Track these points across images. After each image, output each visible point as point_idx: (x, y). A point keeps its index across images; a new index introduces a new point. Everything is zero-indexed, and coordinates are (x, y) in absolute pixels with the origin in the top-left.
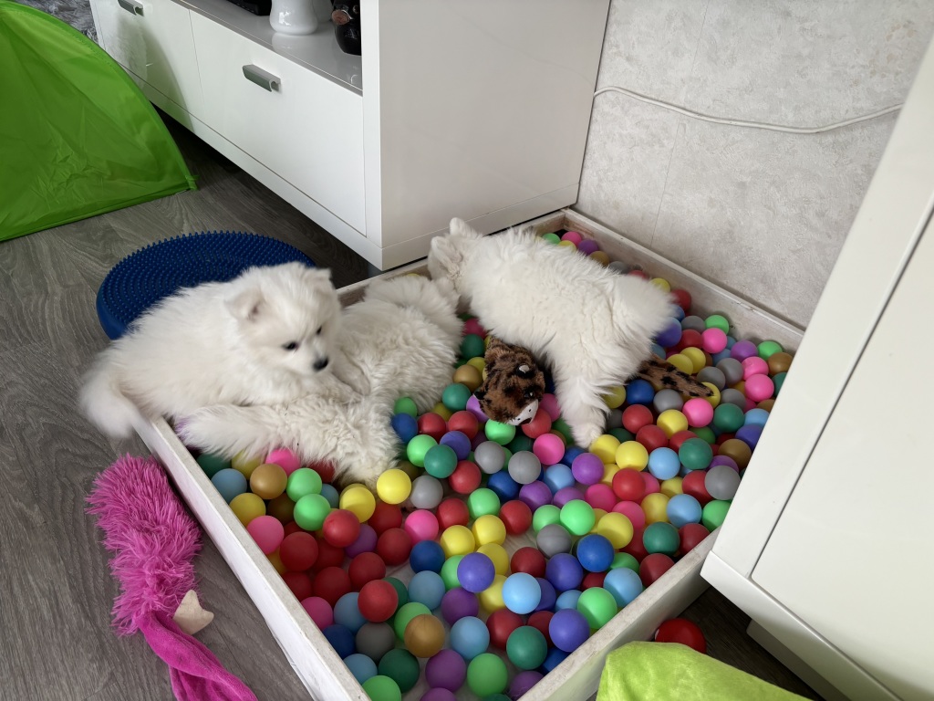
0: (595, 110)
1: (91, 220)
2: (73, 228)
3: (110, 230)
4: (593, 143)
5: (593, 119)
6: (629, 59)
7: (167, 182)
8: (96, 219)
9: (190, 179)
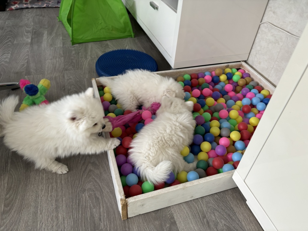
0: (260, 29)
1: (104, 42)
2: (98, 43)
3: (107, 45)
4: (257, 41)
5: (258, 32)
6: (274, 13)
7: (126, 34)
8: (105, 41)
9: (133, 34)
